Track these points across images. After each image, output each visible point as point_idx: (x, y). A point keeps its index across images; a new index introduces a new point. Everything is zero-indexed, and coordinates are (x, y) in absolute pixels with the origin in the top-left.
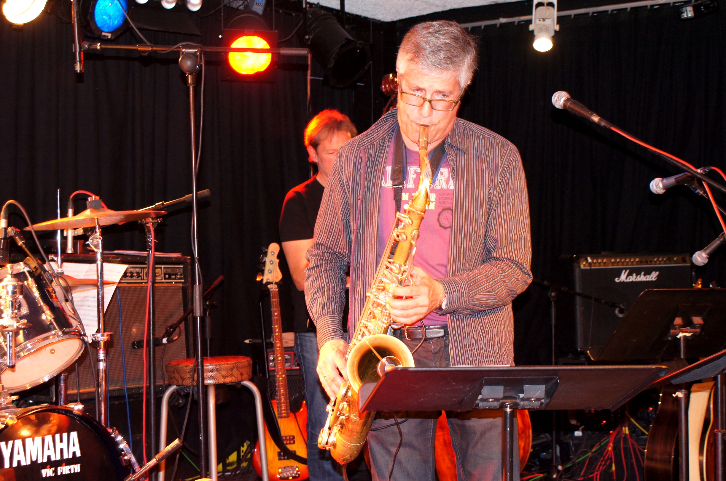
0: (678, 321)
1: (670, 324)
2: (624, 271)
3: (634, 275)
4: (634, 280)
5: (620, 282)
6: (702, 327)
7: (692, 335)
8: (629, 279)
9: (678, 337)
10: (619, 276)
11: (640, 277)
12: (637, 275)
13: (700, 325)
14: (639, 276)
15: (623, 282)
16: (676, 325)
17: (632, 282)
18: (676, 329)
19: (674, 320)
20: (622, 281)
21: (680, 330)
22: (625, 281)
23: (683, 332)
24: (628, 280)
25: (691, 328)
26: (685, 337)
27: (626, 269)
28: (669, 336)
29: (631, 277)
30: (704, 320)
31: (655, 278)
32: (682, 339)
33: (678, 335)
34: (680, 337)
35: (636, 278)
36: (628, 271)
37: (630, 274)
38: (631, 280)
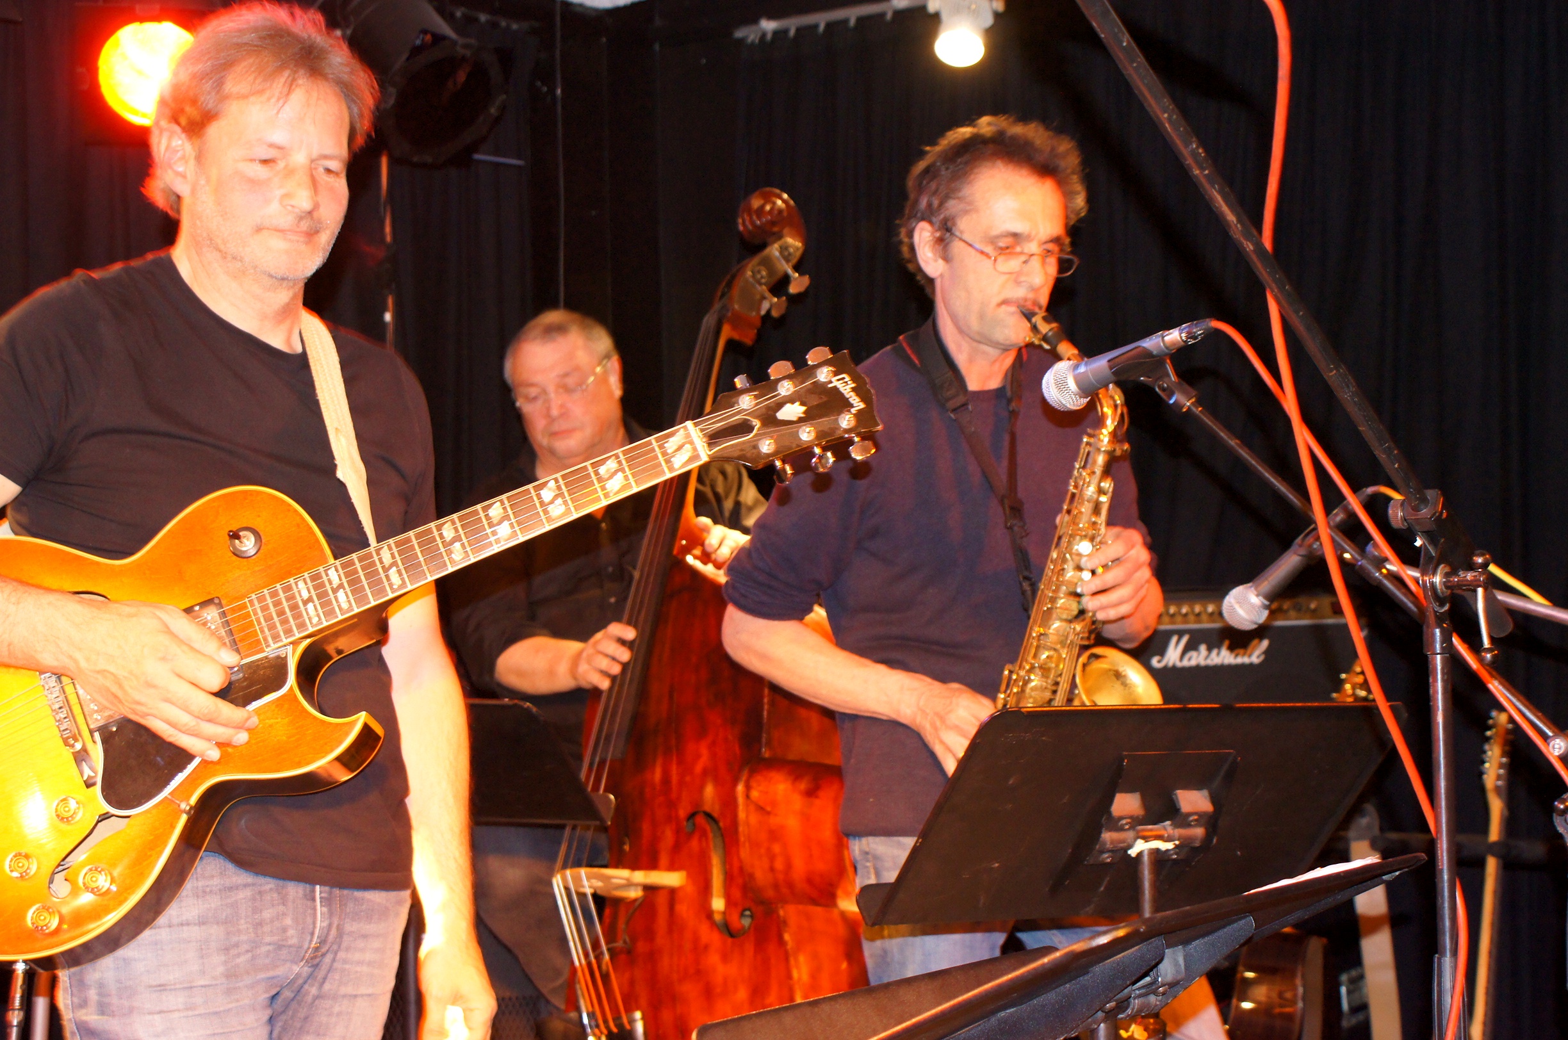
0: (1126, 804)
1: (1101, 816)
2: (1174, 639)
3: (1203, 648)
4: (1203, 663)
5: (1165, 668)
6: (1211, 822)
7: (1177, 847)
8: (1190, 659)
9: (1133, 852)
10: (1162, 652)
11: (1218, 654)
12: (1210, 649)
13: (1201, 815)
14: (1215, 652)
15: (1174, 668)
16: (1121, 818)
17: (1198, 668)
18: (1121, 829)
19: (1110, 800)
20: (1170, 664)
21: (1138, 832)
22: (1179, 664)
23: (1146, 839)
24: (1186, 663)
25: (1176, 825)
26: (1156, 852)
27: (1180, 633)
28: (1102, 852)
29: (1193, 654)
30: (1214, 799)
31: (1258, 657)
32: (1146, 858)
33: (1130, 847)
34: (1140, 854)
35: (1207, 658)
36: (1185, 639)
37: (1191, 647)
38: (1193, 663)
